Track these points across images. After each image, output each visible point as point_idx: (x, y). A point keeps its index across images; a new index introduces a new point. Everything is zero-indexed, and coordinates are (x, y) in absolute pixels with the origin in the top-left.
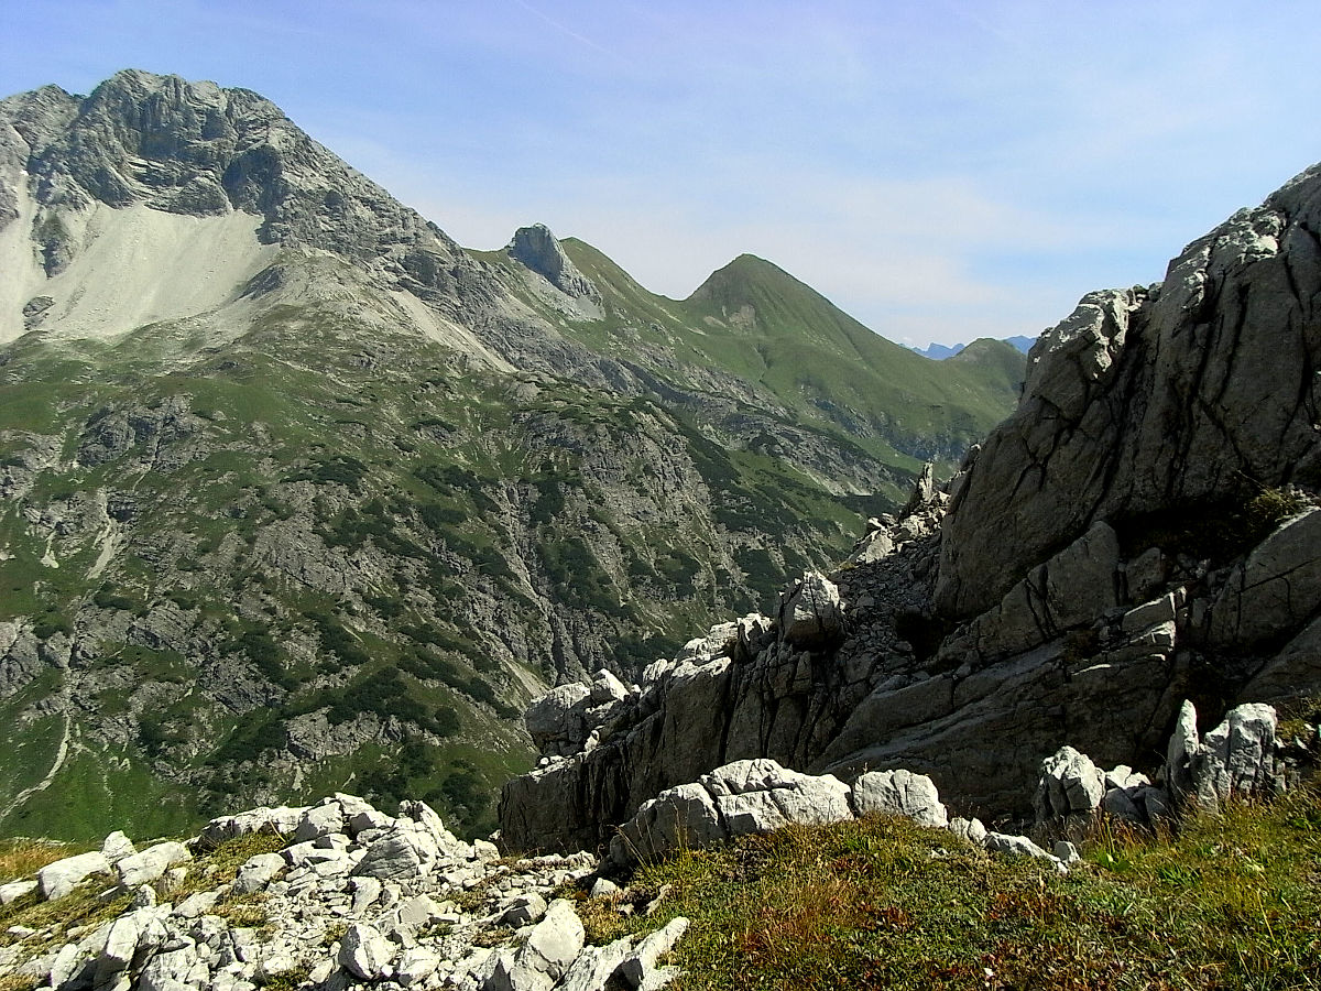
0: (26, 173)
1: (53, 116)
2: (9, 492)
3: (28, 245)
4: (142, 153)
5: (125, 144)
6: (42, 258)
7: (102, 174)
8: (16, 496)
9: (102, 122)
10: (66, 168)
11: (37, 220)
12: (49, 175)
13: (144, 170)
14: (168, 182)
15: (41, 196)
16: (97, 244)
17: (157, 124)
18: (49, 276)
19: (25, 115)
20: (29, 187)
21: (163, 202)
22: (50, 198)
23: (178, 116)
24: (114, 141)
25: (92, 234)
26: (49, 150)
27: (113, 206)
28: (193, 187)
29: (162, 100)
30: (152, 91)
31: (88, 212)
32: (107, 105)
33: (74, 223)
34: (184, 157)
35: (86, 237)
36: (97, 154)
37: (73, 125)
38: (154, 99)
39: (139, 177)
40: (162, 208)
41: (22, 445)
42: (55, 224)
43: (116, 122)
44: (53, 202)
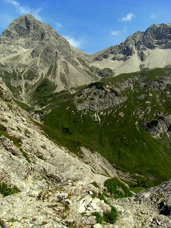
0: (134, 46)
1: (139, 36)
2: (160, 88)
3: (137, 57)
4: (157, 39)
5: (153, 38)
6: (140, 59)
7: (149, 43)
8: (162, 89)
9: (149, 34)
10: (142, 44)
11: (138, 53)
12: (140, 45)
13: (157, 42)
14: (162, 43)
15: (138, 49)
16: (150, 55)
17: (159, 33)
18: (142, 62)
19: (134, 37)
20: (135, 48)
21: (162, 47)
22: (140, 49)
23: (164, 31)
24: (151, 38)
25: (149, 54)
26: (139, 42)
27: (152, 49)
28: (168, 43)
29: (161, 28)
30: (158, 27)
31: (147, 51)
32: (150, 31)
33: (145, 53)
34: (165, 38)
35: (148, 54)
36: (148, 40)
37: (143, 36)
38: (159, 28)
39: (156, 44)
40: (161, 48)
41: (162, 79)
42: (142, 53)
43: (152, 34)
44: (141, 50)
